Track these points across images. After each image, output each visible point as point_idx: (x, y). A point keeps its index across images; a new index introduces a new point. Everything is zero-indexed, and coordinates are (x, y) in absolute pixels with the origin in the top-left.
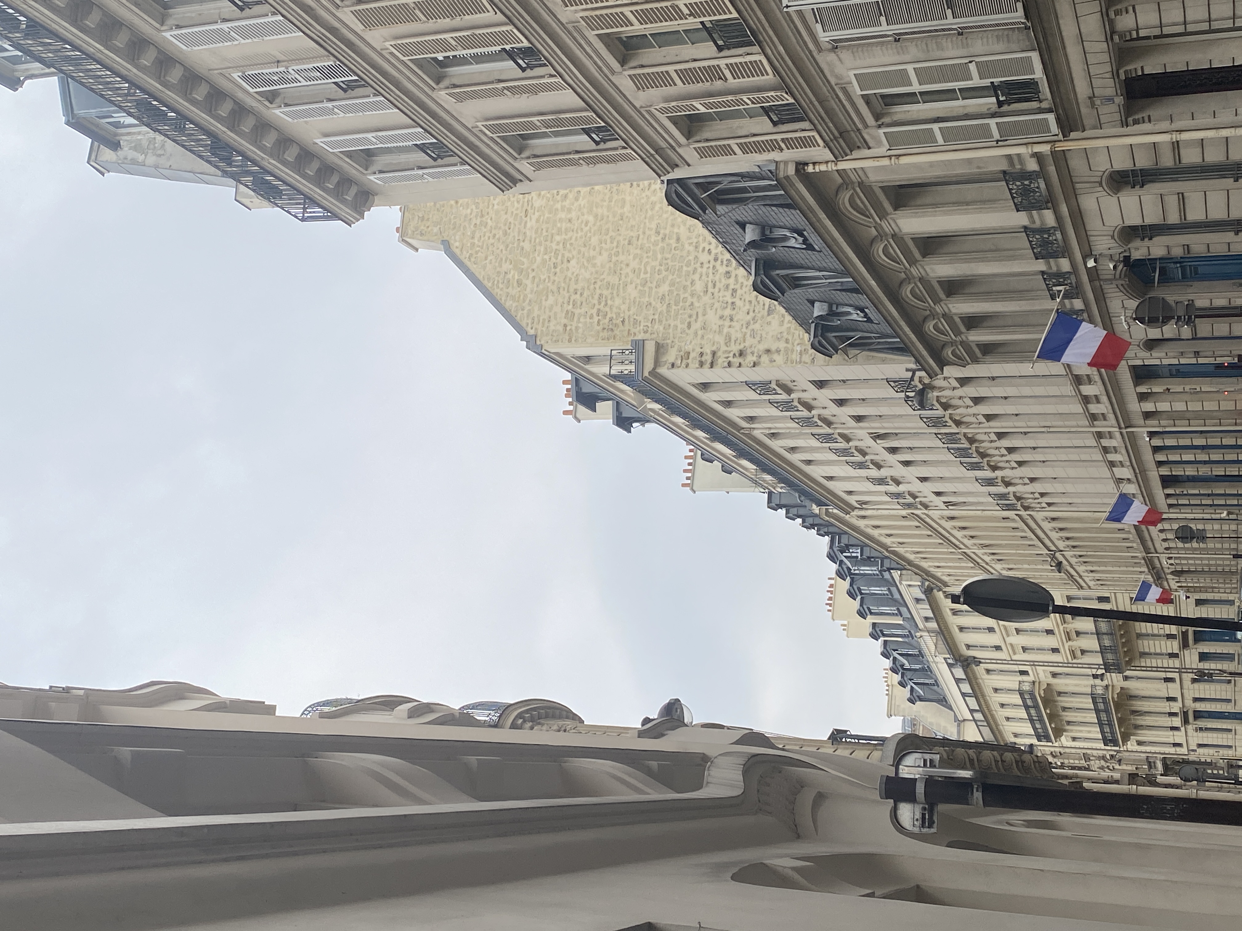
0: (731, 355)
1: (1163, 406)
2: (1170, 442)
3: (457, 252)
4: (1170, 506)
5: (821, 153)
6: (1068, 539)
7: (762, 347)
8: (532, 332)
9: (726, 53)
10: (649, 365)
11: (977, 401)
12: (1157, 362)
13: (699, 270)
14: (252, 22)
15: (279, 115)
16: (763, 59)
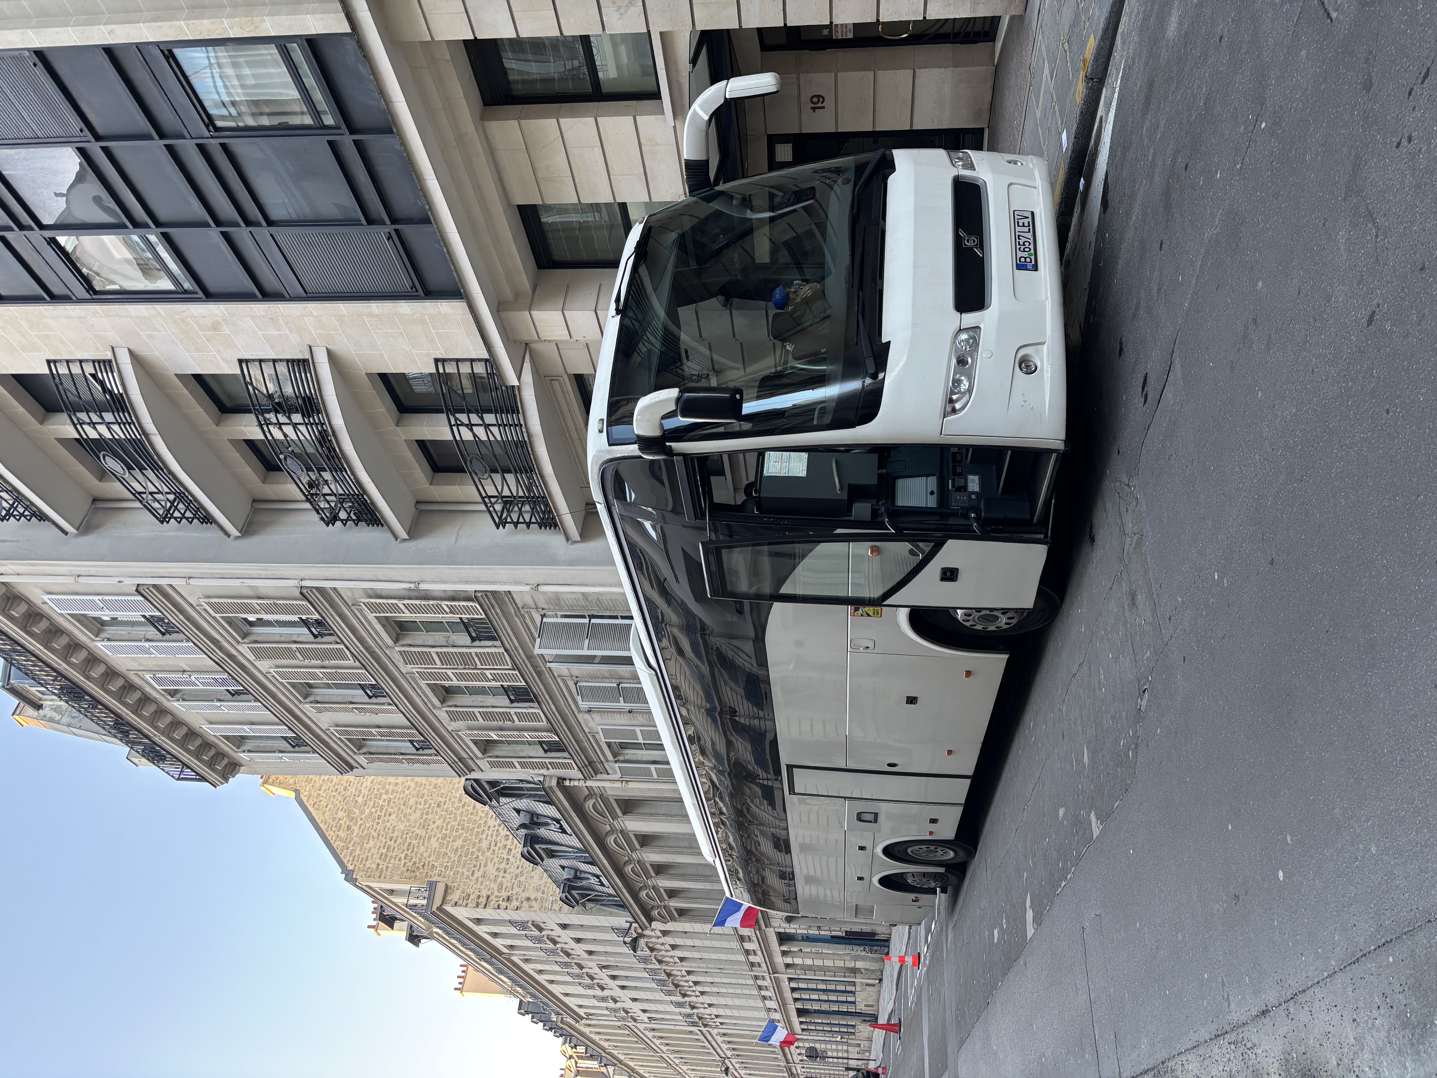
0: (501, 899)
1: (798, 961)
2: (802, 985)
3: (305, 799)
4: (803, 1030)
5: (575, 773)
6: (734, 1049)
7: (525, 895)
8: (351, 867)
9: (516, 704)
10: (437, 902)
11: (674, 947)
12: (794, 931)
13: (487, 831)
14: (169, 644)
15: (176, 706)
16: (540, 711)
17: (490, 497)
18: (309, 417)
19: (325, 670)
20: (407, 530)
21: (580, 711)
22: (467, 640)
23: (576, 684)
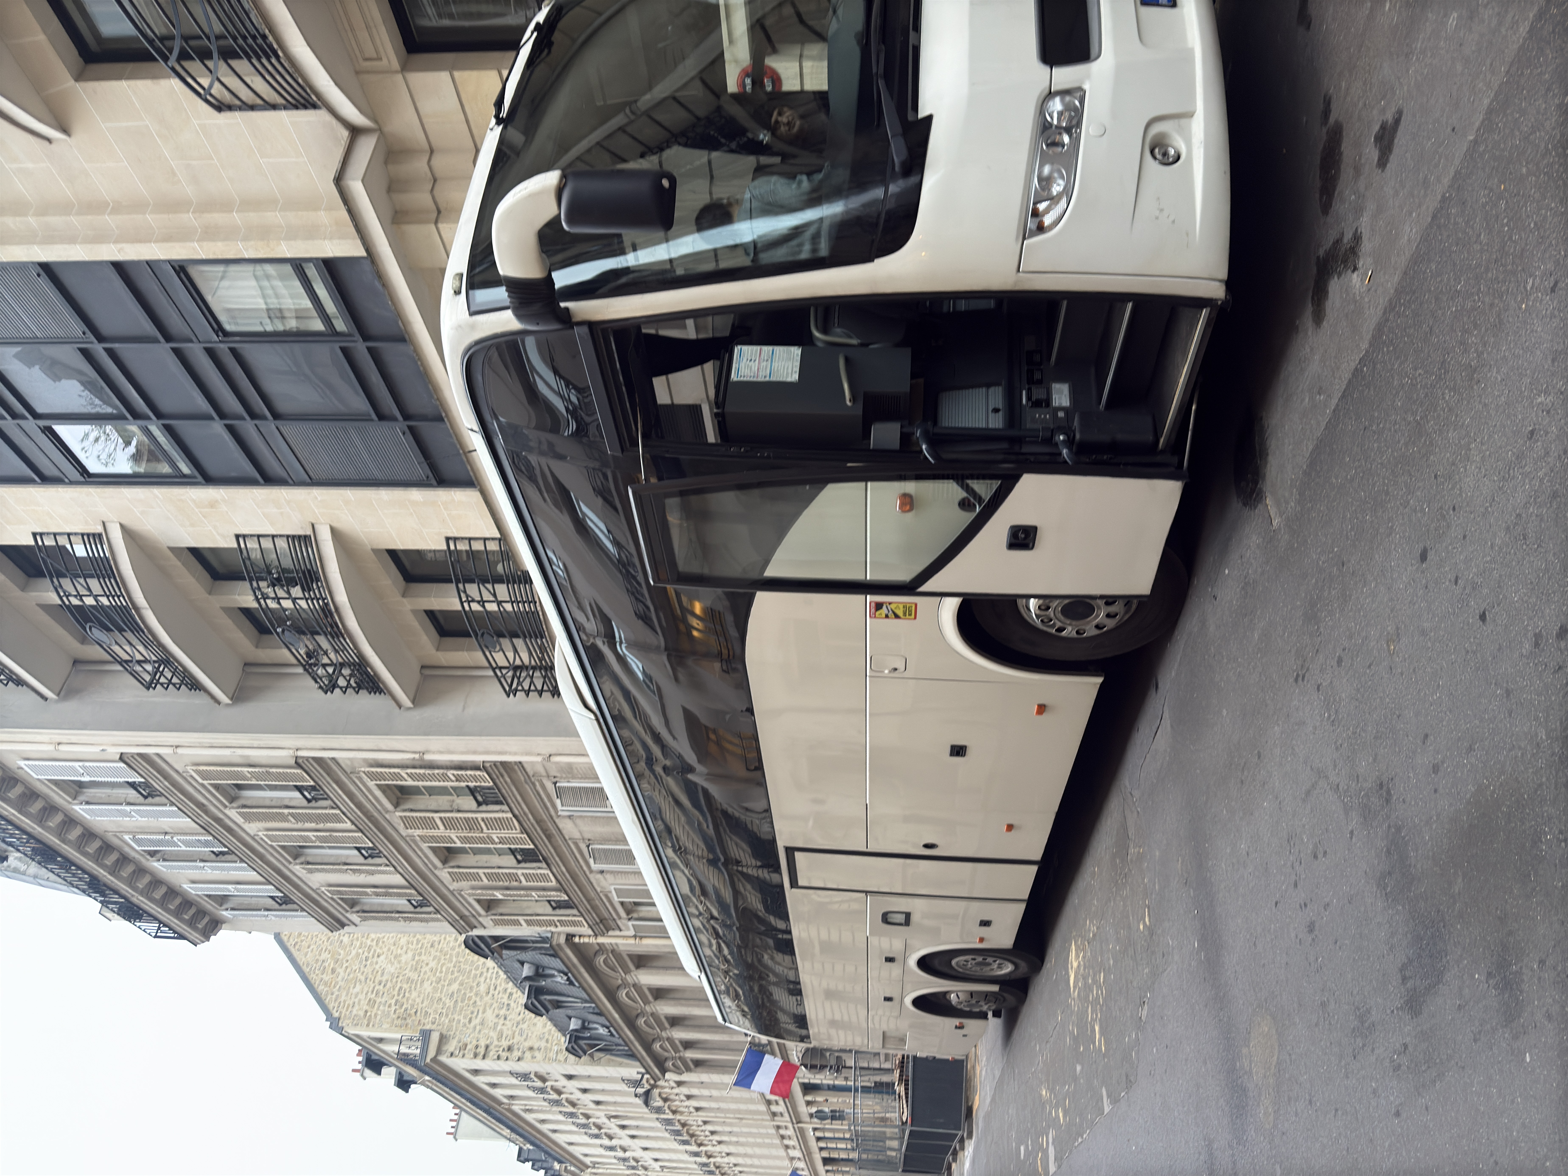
0: (501, 1049)
2: (828, 1135)
3: (285, 939)
5: (586, 930)
7: (527, 1044)
8: (336, 1015)
9: (523, 865)
10: (431, 1053)
11: (689, 1097)
12: (818, 1082)
13: (485, 974)
14: (151, 808)
15: (157, 866)
16: (549, 872)
17: (501, 668)
18: (309, 590)
19: (319, 834)
20: (412, 698)
21: (591, 871)
22: (473, 805)
23: (588, 846)
